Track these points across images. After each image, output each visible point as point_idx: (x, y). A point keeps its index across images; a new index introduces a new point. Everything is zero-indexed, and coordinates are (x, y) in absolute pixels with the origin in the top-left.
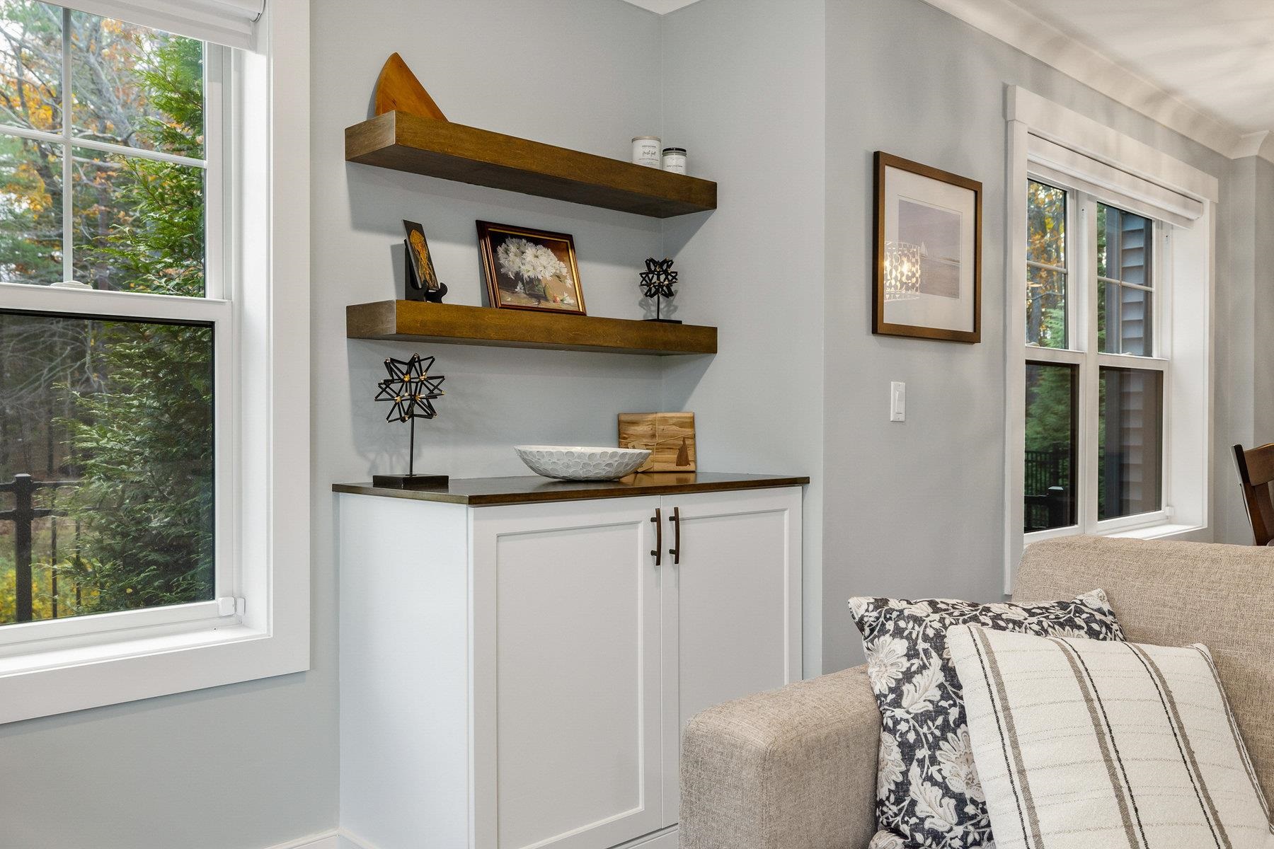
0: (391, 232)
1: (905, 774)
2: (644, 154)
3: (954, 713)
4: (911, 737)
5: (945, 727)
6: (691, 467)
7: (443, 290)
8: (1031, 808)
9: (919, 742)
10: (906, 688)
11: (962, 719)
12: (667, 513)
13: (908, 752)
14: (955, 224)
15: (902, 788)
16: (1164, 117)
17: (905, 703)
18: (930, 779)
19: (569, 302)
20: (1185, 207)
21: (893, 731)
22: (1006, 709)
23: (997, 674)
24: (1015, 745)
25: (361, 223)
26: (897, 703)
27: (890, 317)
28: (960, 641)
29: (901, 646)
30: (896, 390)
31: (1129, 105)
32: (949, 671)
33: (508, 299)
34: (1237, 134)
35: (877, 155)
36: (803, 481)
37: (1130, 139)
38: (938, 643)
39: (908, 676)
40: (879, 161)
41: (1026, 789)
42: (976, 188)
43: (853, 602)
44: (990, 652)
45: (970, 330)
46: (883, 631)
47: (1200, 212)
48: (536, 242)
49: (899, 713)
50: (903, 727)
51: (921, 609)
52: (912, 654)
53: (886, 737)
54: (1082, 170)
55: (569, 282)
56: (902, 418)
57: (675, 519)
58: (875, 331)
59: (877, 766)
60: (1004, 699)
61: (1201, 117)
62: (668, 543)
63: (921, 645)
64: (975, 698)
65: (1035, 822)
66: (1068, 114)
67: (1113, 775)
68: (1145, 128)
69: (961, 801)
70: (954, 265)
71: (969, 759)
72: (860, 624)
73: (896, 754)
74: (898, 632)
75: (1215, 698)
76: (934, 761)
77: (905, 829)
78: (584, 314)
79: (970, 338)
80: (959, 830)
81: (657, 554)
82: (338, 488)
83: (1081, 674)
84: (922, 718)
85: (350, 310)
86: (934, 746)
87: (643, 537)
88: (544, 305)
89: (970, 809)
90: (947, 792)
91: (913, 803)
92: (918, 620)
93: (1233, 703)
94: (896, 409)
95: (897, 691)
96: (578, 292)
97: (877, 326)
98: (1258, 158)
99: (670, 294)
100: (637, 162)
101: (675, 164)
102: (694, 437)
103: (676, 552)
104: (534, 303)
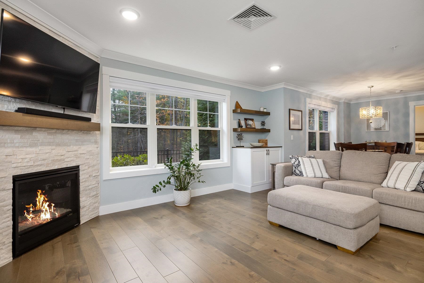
0: (237, 120)
1: (295, 169)
2: (262, 110)
3: (299, 164)
4: (296, 166)
5: (299, 166)
6: (267, 146)
7: (243, 126)
8: (306, 170)
9: (296, 167)
10: (295, 163)
11: (300, 165)
12: (268, 150)
13: (295, 168)
14: (299, 116)
15: (295, 171)
16: (328, 98)
17: (295, 164)
18: (297, 170)
19: (254, 127)
20: (332, 110)
21: (294, 166)
22: (304, 163)
23: (303, 161)
24: (304, 166)
25: (234, 120)
26: (294, 164)
27: (291, 128)
28: (300, 158)
29: (295, 159)
30: (292, 136)
31: (323, 97)
32: (299, 161)
33: (248, 127)
34: (340, 99)
35: (289, 109)
36: (282, 147)
37: (323, 102)
38: (298, 159)
39: (295, 162)
40: (290, 110)
41: (305, 169)
42: (302, 111)
43: (290, 156)
44: (302, 159)
45: (301, 129)
46: (293, 158)
47: (335, 110)
48: (250, 120)
49: (294, 165)
50: (295, 166)
51: (296, 156)
52: (295, 160)
53: (293, 167)
54: (316, 107)
55: (254, 124)
56: (293, 139)
57: (269, 150)
58: (289, 130)
59: (293, 169)
60: (304, 162)
61: (334, 97)
62: (268, 153)
63: (296, 159)
64: (301, 163)
65: (306, 171)
66: (314, 100)
67: (313, 168)
68: (325, 100)
69: (300, 171)
70: (299, 121)
71: (301, 168)
72: (291, 158)
73: (294, 168)
74: (294, 158)
75: (322, 163)
76: (298, 168)
77: (295, 174)
78: (255, 128)
79: (301, 130)
80: (300, 174)
81: (267, 154)
82: (232, 147)
83: (310, 160)
84: (297, 165)
85: (233, 129)
86: (298, 167)
87: (265, 152)
88: (251, 127)
89: (301, 172)
90: (299, 171)
91: (296, 172)
92: (296, 157)
93: (324, 164)
94: (292, 139)
95: (294, 163)
96: (255, 126)
97: (290, 129)
98: (344, 102)
99: (264, 125)
100: (261, 111)
101: (265, 110)
102: (267, 142)
103: (269, 154)
104: (250, 127)
